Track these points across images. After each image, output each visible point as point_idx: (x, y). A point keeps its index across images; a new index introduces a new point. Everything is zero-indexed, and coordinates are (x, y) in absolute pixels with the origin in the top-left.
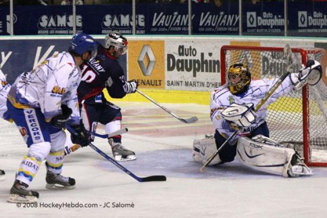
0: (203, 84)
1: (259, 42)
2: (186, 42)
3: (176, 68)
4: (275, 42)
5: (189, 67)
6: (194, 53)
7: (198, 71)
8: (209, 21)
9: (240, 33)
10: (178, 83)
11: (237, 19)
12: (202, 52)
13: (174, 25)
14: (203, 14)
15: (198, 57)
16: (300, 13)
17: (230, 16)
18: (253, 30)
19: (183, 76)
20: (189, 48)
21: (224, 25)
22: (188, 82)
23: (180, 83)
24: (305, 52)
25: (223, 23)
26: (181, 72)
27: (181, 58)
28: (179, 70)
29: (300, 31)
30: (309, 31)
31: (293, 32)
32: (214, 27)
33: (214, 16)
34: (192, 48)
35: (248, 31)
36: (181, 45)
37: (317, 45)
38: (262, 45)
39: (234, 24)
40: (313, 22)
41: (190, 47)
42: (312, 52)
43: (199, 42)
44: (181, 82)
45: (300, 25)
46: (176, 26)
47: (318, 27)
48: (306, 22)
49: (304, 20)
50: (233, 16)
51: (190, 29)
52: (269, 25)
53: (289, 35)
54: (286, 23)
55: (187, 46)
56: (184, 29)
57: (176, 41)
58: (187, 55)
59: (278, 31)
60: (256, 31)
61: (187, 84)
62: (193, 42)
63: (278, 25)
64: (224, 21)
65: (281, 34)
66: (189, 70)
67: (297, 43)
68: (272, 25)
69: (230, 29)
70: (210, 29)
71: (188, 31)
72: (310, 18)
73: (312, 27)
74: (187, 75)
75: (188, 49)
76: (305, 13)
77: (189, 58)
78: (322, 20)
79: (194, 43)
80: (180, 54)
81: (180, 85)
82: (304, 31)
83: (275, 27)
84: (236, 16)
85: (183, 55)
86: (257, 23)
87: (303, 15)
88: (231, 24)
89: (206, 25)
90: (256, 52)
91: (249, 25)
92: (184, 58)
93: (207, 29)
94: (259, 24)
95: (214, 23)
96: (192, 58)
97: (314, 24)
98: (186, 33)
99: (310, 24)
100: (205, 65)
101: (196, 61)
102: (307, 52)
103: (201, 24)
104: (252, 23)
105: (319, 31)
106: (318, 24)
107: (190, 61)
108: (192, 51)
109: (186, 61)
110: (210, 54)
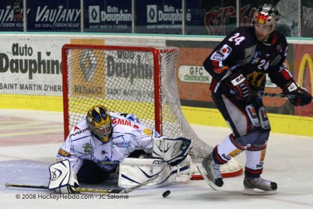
0: (40, 87)
1: (103, 40)
2: (21, 40)
3: (9, 69)
4: (122, 39)
5: (24, 68)
6: (30, 52)
7: (35, 72)
8: (46, 16)
9: (82, 30)
10: (11, 86)
11: (78, 14)
12: (39, 51)
13: (7, 20)
14: (39, 8)
15: (34, 57)
16: (149, 7)
17: (70, 11)
18: (96, 27)
19: (18, 78)
20: (24, 46)
21: (63, 20)
22: (23, 85)
23: (14, 86)
24: (157, 51)
25: (62, 18)
26: (15, 73)
27: (15, 57)
28: (12, 71)
29: (149, 27)
30: (159, 27)
31: (142, 28)
32: (52, 23)
33: (52, 10)
34: (28, 47)
35: (90, 28)
36: (16, 43)
37: (169, 43)
38: (107, 43)
39: (75, 20)
40: (164, 17)
41: (26, 45)
42: (165, 52)
43: (36, 40)
44: (16, 85)
45: (149, 20)
46: (9, 22)
47: (169, 23)
48: (156, 16)
49: (154, 15)
50: (74, 10)
51: (25, 25)
52: (114, 20)
53: (138, 32)
54: (133, 18)
55: (22, 45)
56: (18, 25)
57: (9, 39)
58: (22, 55)
59: (126, 27)
60: (99, 27)
61: (22, 87)
62: (28, 39)
63: (124, 20)
64: (63, 16)
65: (128, 31)
66: (24, 71)
67: (147, 41)
68: (118, 20)
69: (70, 25)
70: (47, 25)
71: (22, 27)
72: (160, 12)
73: (162, 23)
74: (22, 77)
75: (23, 48)
76: (154, 7)
77: (24, 58)
78: (173, 14)
79: (30, 41)
80: (15, 53)
81: (14, 88)
82: (153, 27)
83: (122, 23)
84: (77, 10)
85: (17, 55)
86: (100, 18)
87: (152, 10)
88: (71, 20)
89: (42, 20)
90: (101, 51)
91: (91, 20)
92: (19, 57)
93: (44, 26)
94: (103, 20)
95: (52, 18)
96: (28, 58)
97: (165, 20)
98: (21, 30)
99: (160, 19)
100: (42, 66)
101: (32, 62)
102: (160, 51)
103: (37, 19)
104: (95, 19)
105: (171, 27)
106: (170, 20)
107: (26, 61)
108: (28, 50)
109: (21, 61)
110: (48, 54)
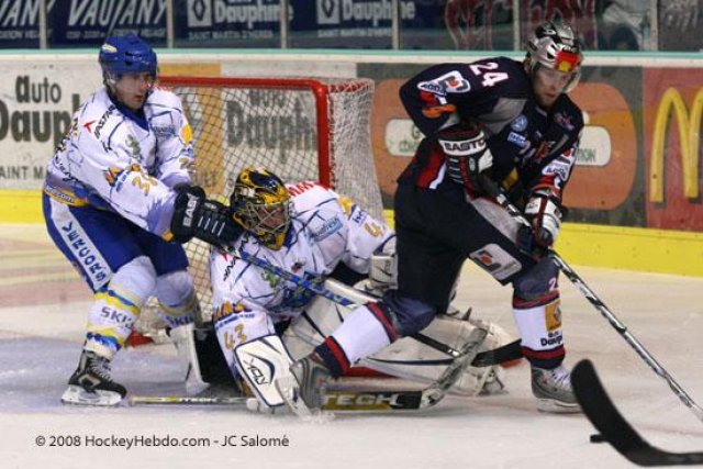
1: (216, 66)
2: (35, 67)
3: (10, 133)
4: (258, 63)
5: (42, 130)
6: (56, 95)
8: (91, 14)
9: (170, 43)
10: (15, 172)
11: (162, 7)
12: (76, 92)
13: (5, 24)
15: (66, 105)
18: (204, 35)
19: (29, 155)
20: (42, 81)
21: (131, 22)
22: (41, 169)
23: (22, 171)
24: (325, 88)
25: (127, 18)
26: (22, 143)
27: (23, 107)
28: (17, 137)
29: (322, 34)
30: (345, 33)
31: (308, 36)
32: (105, 29)
33: (106, 1)
34: (51, 82)
35: (191, 38)
36: (23, 75)
37: (363, 69)
38: (226, 73)
39: (156, 21)
40: (355, 11)
41: (46, 79)
42: (342, 89)
43: (68, 67)
44: (25, 168)
45: (322, 19)
46: (10, 27)
47: (367, 24)
48: (336, 10)
49: (332, 8)
51: (43, 35)
52: (242, 20)
53: (292, 45)
54: (283, 14)
55: (36, 79)
56: (30, 34)
57: (9, 66)
58: (37, 101)
59: (267, 35)
60: (211, 35)
61: (37, 174)
62: (51, 67)
63: (266, 19)
64: (130, 13)
65: (274, 44)
66: (42, 138)
67: (314, 65)
68: (252, 19)
69: (145, 33)
70: (95, 34)
71: (39, 39)
73: (353, 23)
74: (40, 152)
75: (40, 86)
77: (42, 107)
78: (378, 5)
79: (54, 71)
80: (22, 98)
81: (22, 175)
82: (330, 34)
83: (258, 26)
85: (27, 101)
86: (213, 16)
88: (147, 21)
89: (84, 22)
90: (209, 90)
91: (192, 21)
92: (30, 107)
93: (89, 35)
94: (219, 19)
95: (104, 18)
96: (51, 107)
97: (358, 17)
98: (33, 44)
99: (347, 17)
101: (60, 116)
102: (330, 89)
103: (73, 20)
104: (200, 17)
105: (370, 32)
106: (368, 17)
107: (47, 114)
108: (51, 90)
109: (36, 115)
